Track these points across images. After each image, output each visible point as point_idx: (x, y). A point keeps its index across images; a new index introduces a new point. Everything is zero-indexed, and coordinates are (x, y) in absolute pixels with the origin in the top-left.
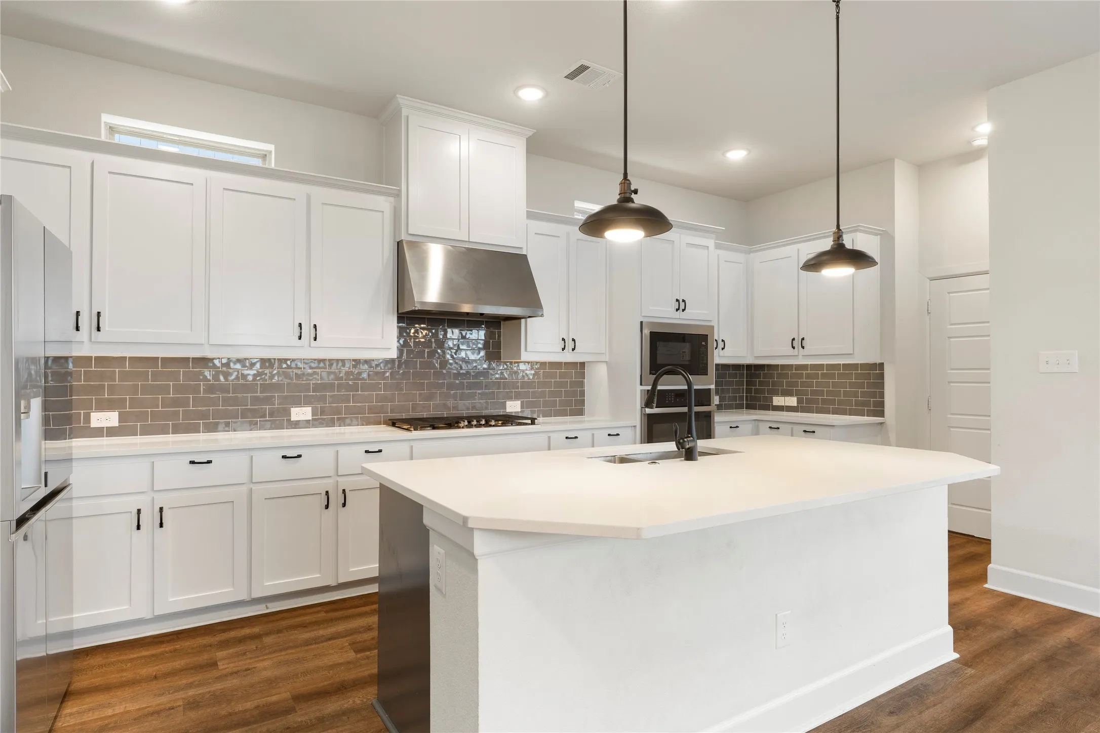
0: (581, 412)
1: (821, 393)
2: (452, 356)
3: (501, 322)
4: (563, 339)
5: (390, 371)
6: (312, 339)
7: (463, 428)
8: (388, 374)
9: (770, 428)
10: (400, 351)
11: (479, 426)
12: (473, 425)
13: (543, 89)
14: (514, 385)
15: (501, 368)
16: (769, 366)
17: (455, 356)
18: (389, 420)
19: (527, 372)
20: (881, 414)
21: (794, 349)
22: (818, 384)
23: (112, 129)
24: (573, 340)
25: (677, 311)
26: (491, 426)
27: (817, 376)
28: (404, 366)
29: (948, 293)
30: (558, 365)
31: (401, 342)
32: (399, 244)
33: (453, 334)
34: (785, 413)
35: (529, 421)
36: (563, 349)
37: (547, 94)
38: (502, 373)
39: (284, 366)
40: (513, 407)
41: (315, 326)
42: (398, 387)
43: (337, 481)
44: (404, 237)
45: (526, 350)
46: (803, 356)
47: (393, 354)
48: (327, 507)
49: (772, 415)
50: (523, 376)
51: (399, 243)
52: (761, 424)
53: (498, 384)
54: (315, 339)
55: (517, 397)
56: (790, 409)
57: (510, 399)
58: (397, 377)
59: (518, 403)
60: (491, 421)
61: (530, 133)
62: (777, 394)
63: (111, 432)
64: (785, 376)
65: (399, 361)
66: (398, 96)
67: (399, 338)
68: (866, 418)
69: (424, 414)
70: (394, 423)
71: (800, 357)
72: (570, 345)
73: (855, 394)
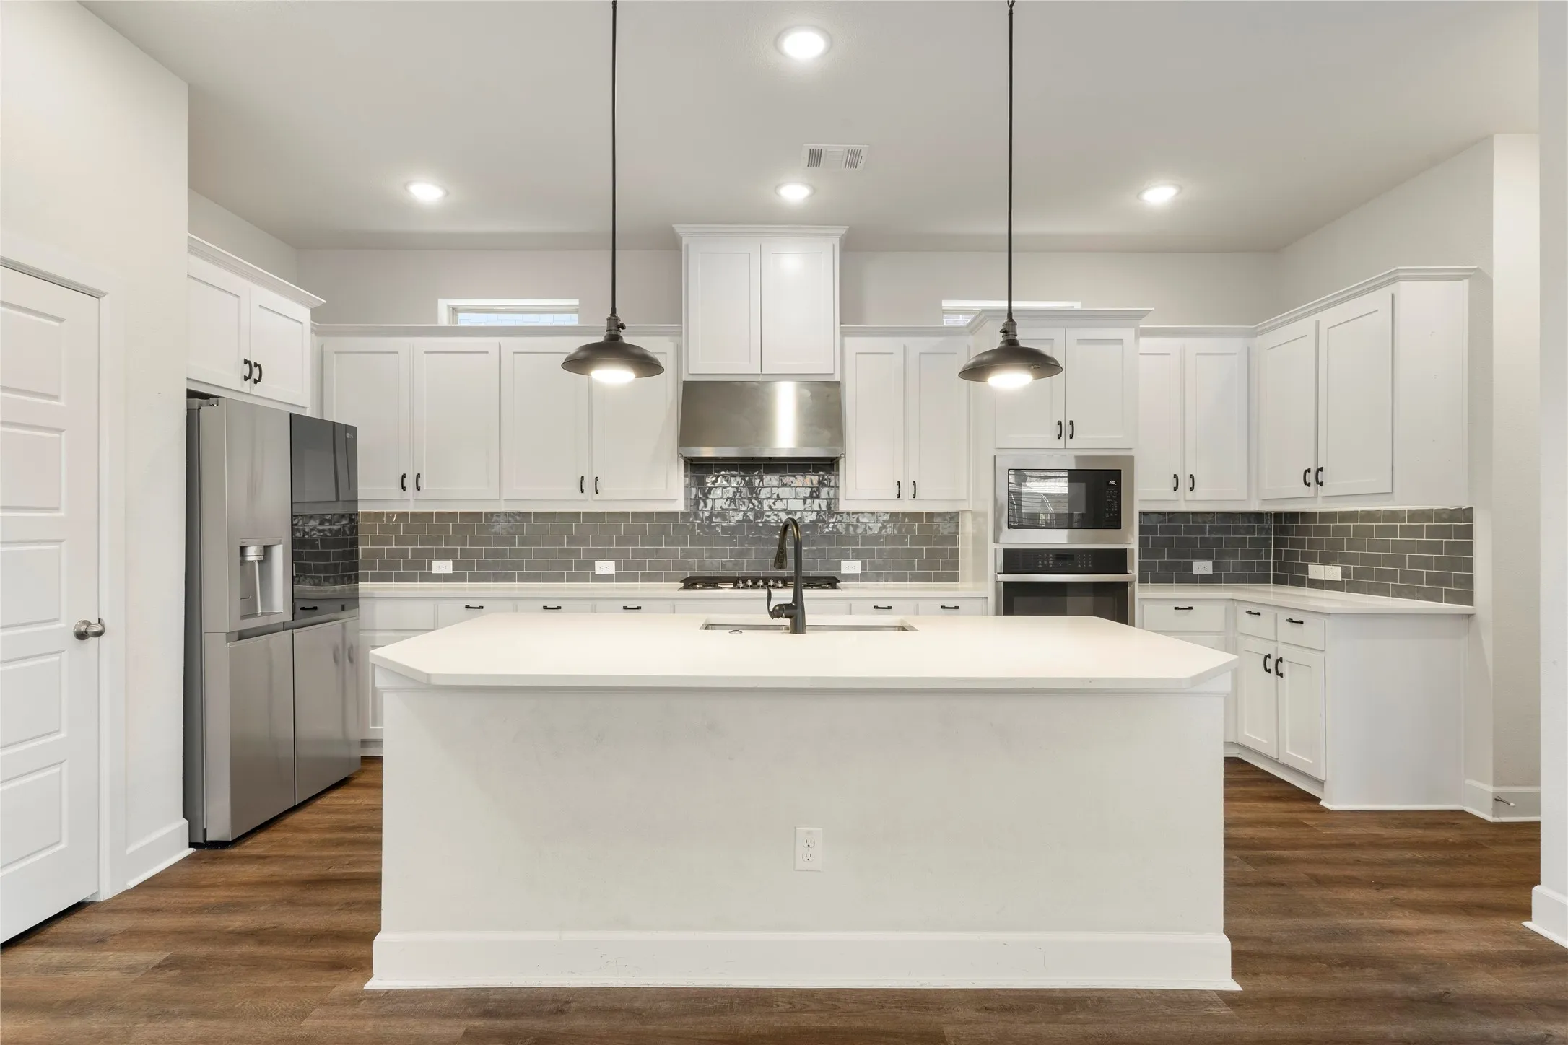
0: (953, 578)
1: (1376, 559)
2: (770, 507)
4: (898, 484)
6: (595, 493)
10: (687, 502)
13: (809, 185)
14: (853, 540)
15: (834, 520)
17: (774, 507)
19: (870, 525)
20: (1468, 598)
21: (1309, 486)
22: (1372, 545)
23: (455, 310)
25: (1058, 438)
27: (1369, 531)
33: (772, 479)
34: (1325, 593)
36: (899, 496)
37: (815, 190)
38: (834, 527)
40: (850, 568)
41: (597, 479)
44: (684, 378)
45: (845, 498)
46: (1328, 497)
47: (680, 506)
50: (865, 530)
52: (1239, 607)
53: (828, 539)
54: (598, 492)
56: (1332, 586)
57: (847, 558)
61: (842, 230)
62: (1314, 561)
63: (447, 578)
64: (1325, 531)
65: (685, 513)
66: (673, 226)
68: (1443, 605)
71: (1319, 499)
72: (909, 490)
73: (1427, 563)
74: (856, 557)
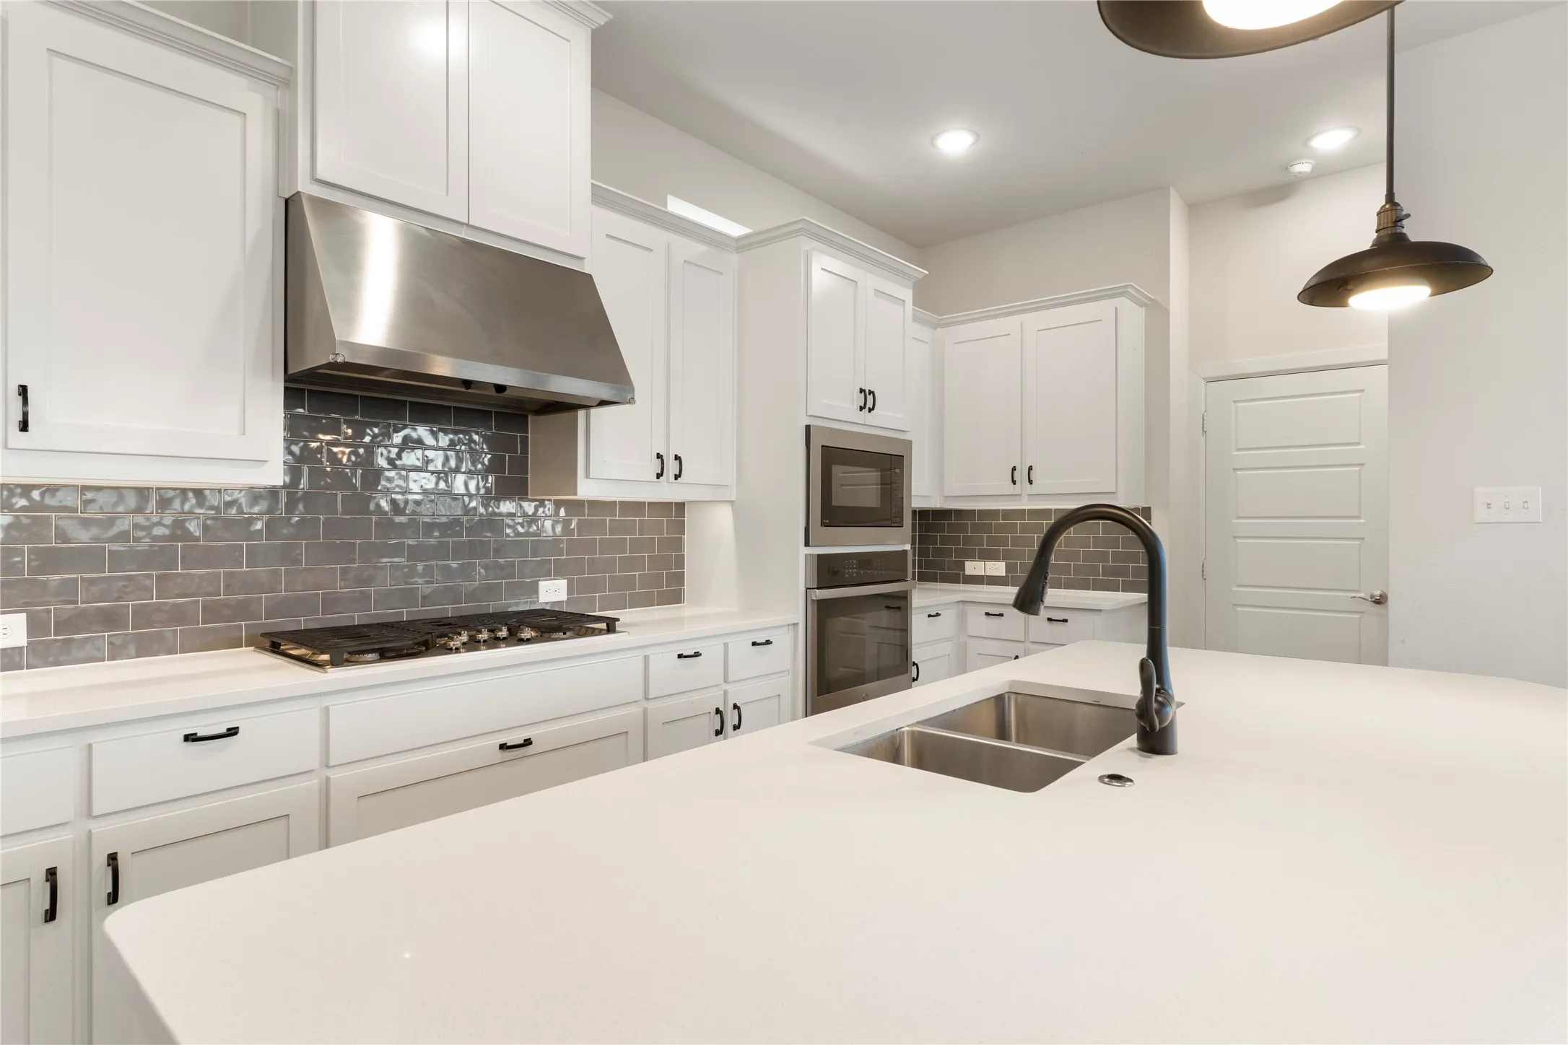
0: (675, 597)
2: (391, 461)
3: (527, 416)
4: (659, 456)
5: (266, 517)
6: (14, 427)
7: (457, 650)
8: (259, 526)
9: (987, 614)
10: (293, 472)
11: (494, 642)
12: (479, 641)
14: (554, 547)
16: (959, 513)
18: (263, 635)
21: (1015, 484)
24: (677, 458)
25: (861, 410)
26: (522, 641)
28: (301, 507)
29: (1234, 402)
30: (634, 507)
31: (296, 449)
32: (290, 206)
34: (985, 588)
35: (604, 626)
36: (659, 476)
39: (23, 502)
40: (552, 592)
41: (23, 391)
42: (288, 556)
43: (90, 832)
44: (304, 185)
45: (587, 476)
46: (1029, 495)
47: (275, 475)
48: (51, 915)
49: (964, 591)
51: (290, 202)
52: (970, 608)
53: (521, 547)
54: (24, 426)
55: (559, 572)
56: (993, 580)
57: (548, 575)
58: (285, 531)
59: (562, 584)
60: (522, 631)
61: (600, 19)
62: (972, 558)
64: (986, 528)
65: (288, 494)
67: (289, 442)
69: (354, 617)
70: (274, 644)
71: (1025, 498)
72: (672, 467)
73: (1104, 556)
74: (558, 574)
